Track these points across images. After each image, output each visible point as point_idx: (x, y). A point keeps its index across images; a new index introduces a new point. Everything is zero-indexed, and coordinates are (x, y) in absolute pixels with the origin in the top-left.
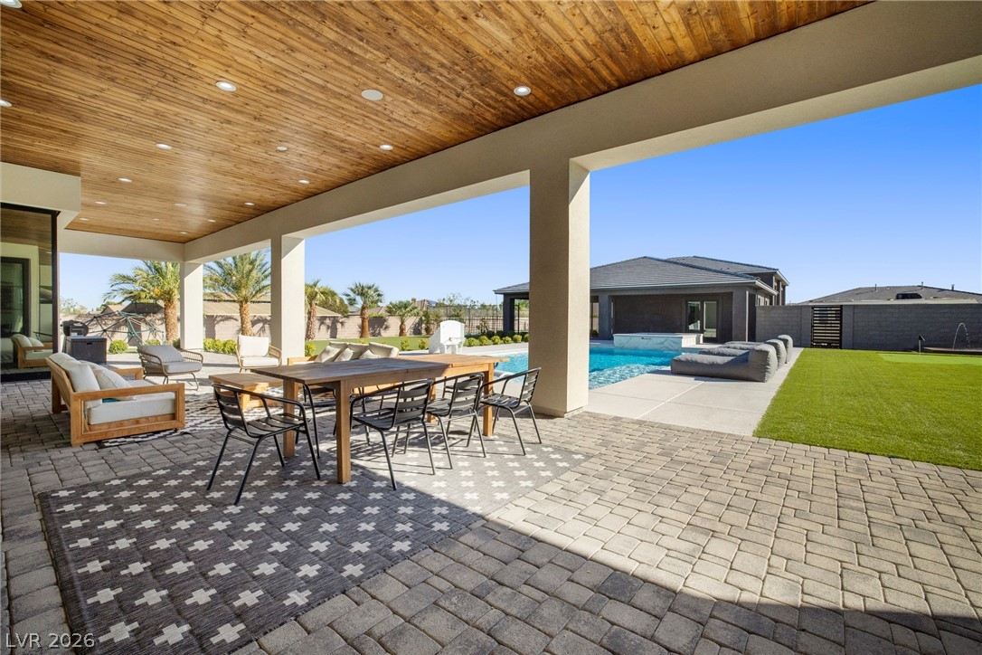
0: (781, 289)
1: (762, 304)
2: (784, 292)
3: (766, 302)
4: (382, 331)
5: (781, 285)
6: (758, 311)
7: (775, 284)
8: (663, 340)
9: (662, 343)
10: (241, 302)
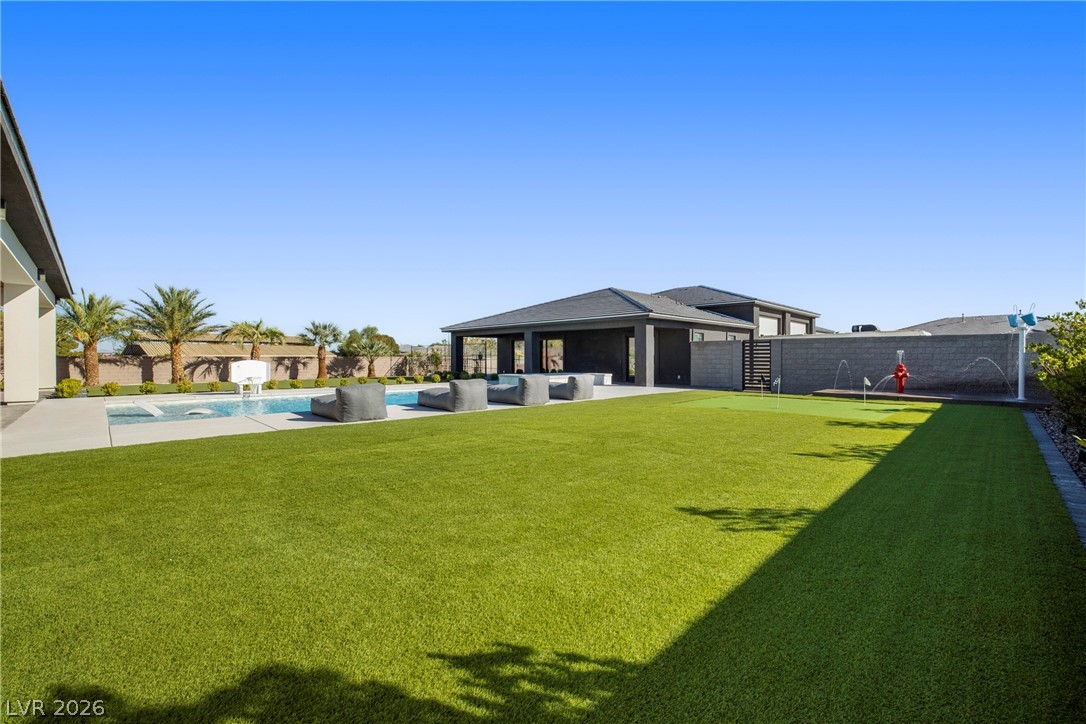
4: (355, 372)
6: (693, 348)
10: (171, 343)
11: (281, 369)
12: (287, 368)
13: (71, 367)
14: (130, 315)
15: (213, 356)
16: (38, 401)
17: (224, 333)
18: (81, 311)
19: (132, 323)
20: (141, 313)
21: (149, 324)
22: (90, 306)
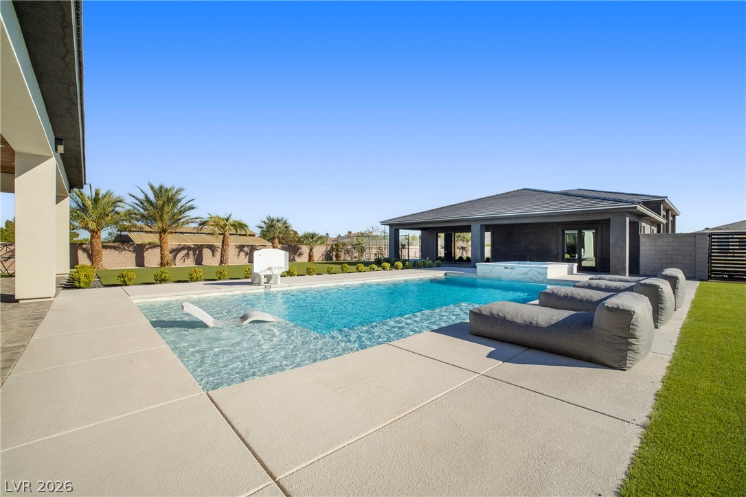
0: (671, 218)
1: (648, 231)
2: (674, 222)
3: (652, 231)
4: (296, 258)
5: (671, 214)
6: (642, 240)
7: (663, 213)
8: (527, 270)
9: (526, 273)
10: (160, 233)
11: (242, 254)
12: (247, 254)
13: (80, 252)
14: (128, 207)
15: (191, 244)
16: (55, 297)
17: (200, 225)
18: (89, 203)
19: (129, 215)
20: (136, 206)
21: (143, 216)
22: (96, 200)
